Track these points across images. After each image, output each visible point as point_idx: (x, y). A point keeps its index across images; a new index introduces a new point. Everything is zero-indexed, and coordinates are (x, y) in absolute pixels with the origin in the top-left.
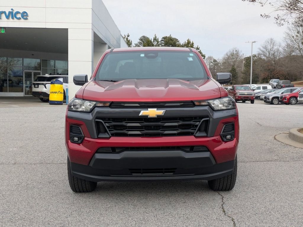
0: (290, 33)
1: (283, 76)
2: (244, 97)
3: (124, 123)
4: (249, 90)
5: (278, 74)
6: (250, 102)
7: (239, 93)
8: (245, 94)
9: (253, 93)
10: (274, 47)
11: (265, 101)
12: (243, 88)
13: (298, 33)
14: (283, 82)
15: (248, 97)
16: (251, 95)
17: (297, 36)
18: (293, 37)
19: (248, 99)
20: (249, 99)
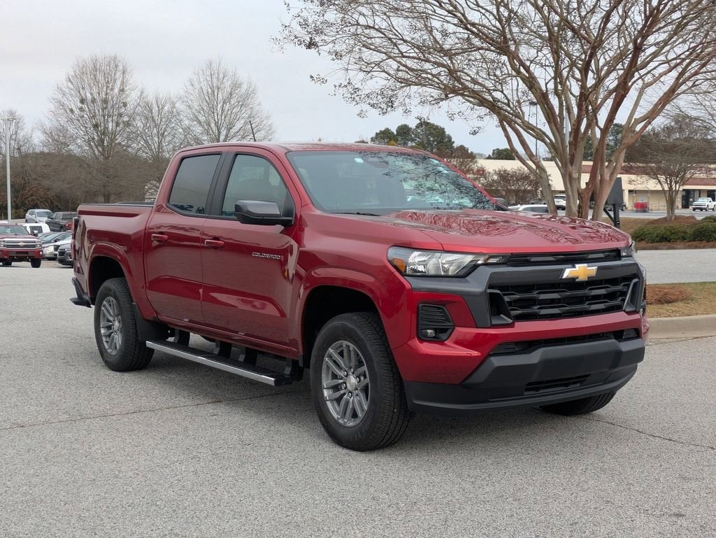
0: (64, 100)
1: (46, 201)
2: (18, 252)
3: (534, 294)
4: (24, 234)
5: (34, 197)
6: (29, 264)
7: (4, 241)
8: (19, 244)
9: (38, 242)
10: (19, 132)
11: (62, 261)
12: (9, 229)
13: (82, 101)
14: (63, 215)
15: (27, 253)
16: (34, 246)
17: (81, 109)
18: (72, 111)
19: (26, 257)
20: (30, 257)
